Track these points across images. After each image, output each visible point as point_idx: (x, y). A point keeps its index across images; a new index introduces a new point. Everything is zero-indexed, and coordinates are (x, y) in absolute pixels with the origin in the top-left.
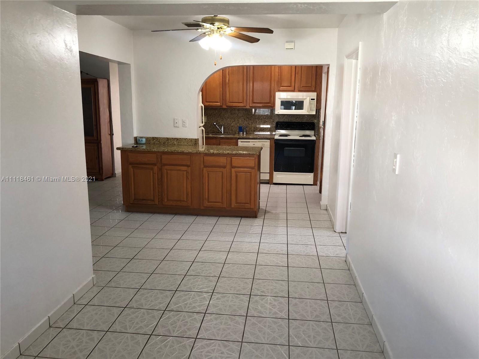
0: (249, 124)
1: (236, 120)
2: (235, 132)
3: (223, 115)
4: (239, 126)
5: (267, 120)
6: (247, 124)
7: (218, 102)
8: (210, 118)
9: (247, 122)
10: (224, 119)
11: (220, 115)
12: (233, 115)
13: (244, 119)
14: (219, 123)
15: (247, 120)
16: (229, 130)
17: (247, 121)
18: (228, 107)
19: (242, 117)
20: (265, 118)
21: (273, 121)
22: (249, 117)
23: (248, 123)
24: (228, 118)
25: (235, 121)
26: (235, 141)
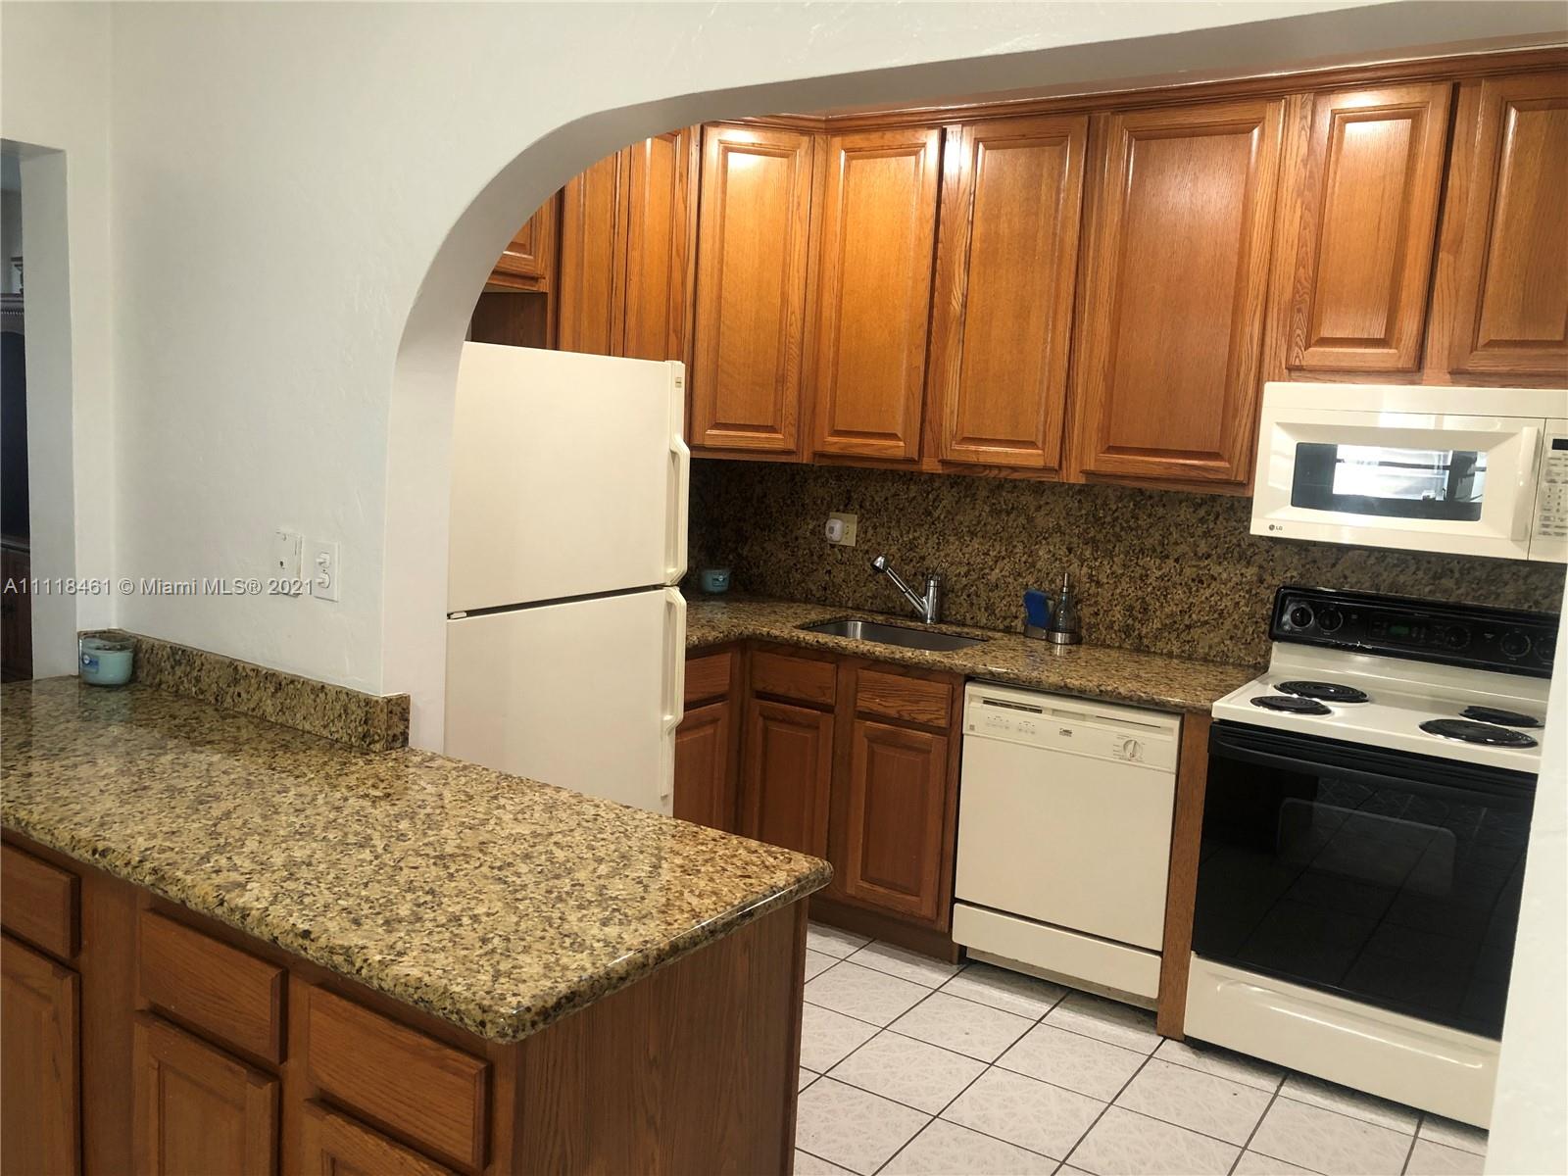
0: (1098, 584)
1: (1020, 549)
2: (1007, 623)
3: (949, 512)
4: (1033, 588)
5: (1216, 570)
6: (1085, 579)
7: (893, 436)
8: (875, 528)
9: (1085, 570)
10: (952, 539)
11: (930, 514)
12: (1004, 516)
13: (1070, 550)
14: (923, 558)
15: (1088, 553)
16: (972, 604)
17: (1082, 561)
18: (952, 471)
19: (1056, 538)
20: (1209, 556)
21: (1261, 581)
22: (1100, 537)
23: (1091, 576)
24: (973, 534)
25: (1011, 554)
26: (942, 689)
